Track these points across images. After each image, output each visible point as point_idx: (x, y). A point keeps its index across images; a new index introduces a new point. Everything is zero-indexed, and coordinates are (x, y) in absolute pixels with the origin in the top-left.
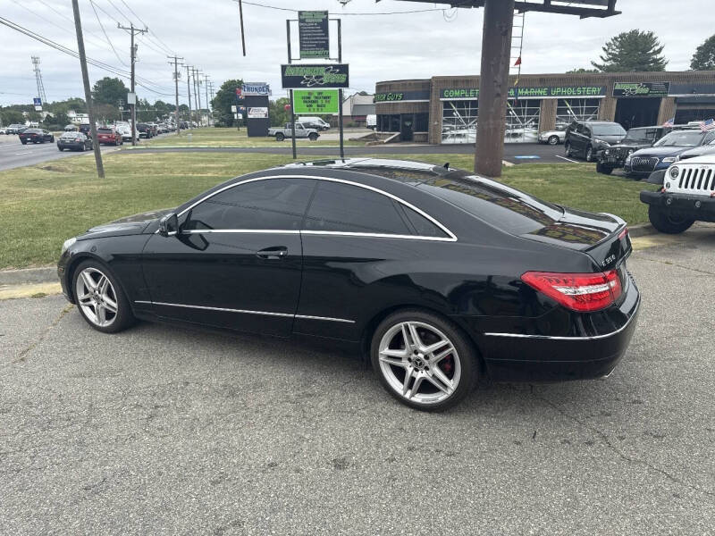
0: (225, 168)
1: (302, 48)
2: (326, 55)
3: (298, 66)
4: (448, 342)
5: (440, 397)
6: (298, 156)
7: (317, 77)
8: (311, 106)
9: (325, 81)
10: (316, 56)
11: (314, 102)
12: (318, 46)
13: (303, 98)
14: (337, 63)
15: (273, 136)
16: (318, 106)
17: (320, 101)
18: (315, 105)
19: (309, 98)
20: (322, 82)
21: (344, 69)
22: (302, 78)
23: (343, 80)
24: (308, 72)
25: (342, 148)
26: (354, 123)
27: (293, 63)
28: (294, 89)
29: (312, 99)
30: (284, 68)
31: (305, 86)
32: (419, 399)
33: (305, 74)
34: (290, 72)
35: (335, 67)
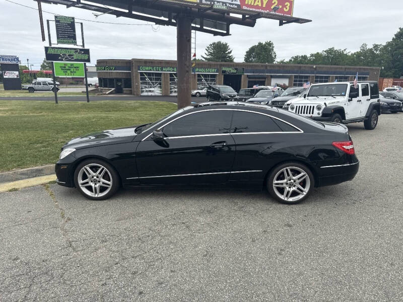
0: (11, 110)
1: (58, 38)
2: (75, 43)
3: (56, 48)
4: (305, 173)
5: (301, 197)
6: (58, 102)
7: (69, 55)
8: (66, 72)
9: (75, 57)
10: (69, 43)
11: (68, 70)
12: (69, 37)
13: (61, 67)
14: (82, 48)
15: (26, 89)
16: (71, 72)
17: (72, 70)
18: (69, 72)
19: (65, 67)
20: (73, 58)
21: (87, 52)
22: (60, 56)
23: (86, 58)
24: (63, 52)
25: (88, 97)
26: (74, 82)
27: (53, 46)
28: (54, 62)
29: (67, 68)
30: (46, 49)
31: (62, 60)
32: (291, 200)
33: (62, 53)
34: (50, 51)
35: (81, 50)
